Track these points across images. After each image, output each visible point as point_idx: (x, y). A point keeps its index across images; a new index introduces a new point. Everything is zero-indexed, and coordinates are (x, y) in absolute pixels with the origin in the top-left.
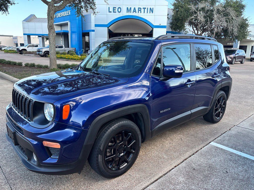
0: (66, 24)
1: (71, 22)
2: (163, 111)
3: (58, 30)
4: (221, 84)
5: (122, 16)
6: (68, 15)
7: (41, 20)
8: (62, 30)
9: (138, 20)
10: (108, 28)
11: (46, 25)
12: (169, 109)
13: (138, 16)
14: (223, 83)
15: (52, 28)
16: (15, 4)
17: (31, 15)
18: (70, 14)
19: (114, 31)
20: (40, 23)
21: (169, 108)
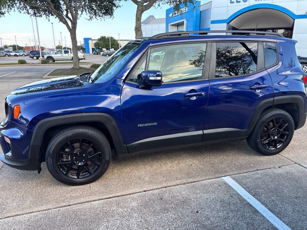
0: (182, 24)
1: (187, 20)
2: (143, 125)
3: (174, 31)
4: (272, 99)
5: (249, 6)
6: (185, 12)
7: (159, 21)
8: (178, 30)
9: (272, 9)
10: (228, 23)
11: (164, 26)
12: (156, 124)
13: (272, 4)
14: (275, 98)
15: (139, 30)
16: (121, 7)
17: (150, 16)
18: (187, 11)
19: (240, 28)
20: (163, 24)
21: (155, 122)
